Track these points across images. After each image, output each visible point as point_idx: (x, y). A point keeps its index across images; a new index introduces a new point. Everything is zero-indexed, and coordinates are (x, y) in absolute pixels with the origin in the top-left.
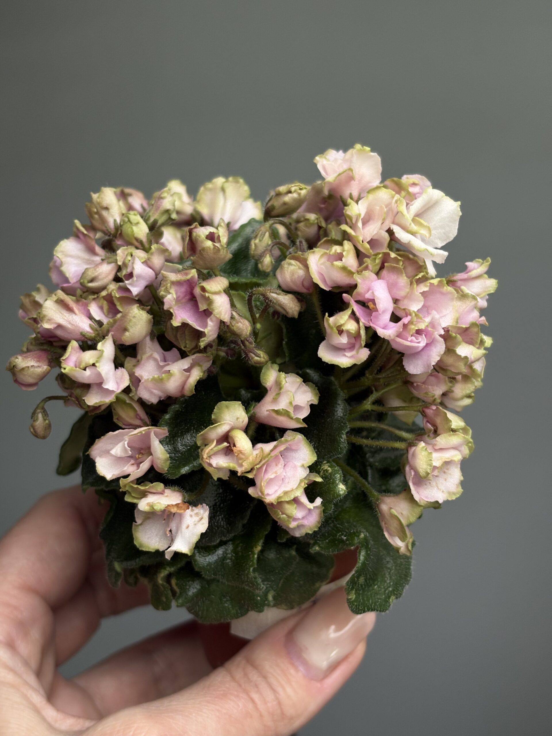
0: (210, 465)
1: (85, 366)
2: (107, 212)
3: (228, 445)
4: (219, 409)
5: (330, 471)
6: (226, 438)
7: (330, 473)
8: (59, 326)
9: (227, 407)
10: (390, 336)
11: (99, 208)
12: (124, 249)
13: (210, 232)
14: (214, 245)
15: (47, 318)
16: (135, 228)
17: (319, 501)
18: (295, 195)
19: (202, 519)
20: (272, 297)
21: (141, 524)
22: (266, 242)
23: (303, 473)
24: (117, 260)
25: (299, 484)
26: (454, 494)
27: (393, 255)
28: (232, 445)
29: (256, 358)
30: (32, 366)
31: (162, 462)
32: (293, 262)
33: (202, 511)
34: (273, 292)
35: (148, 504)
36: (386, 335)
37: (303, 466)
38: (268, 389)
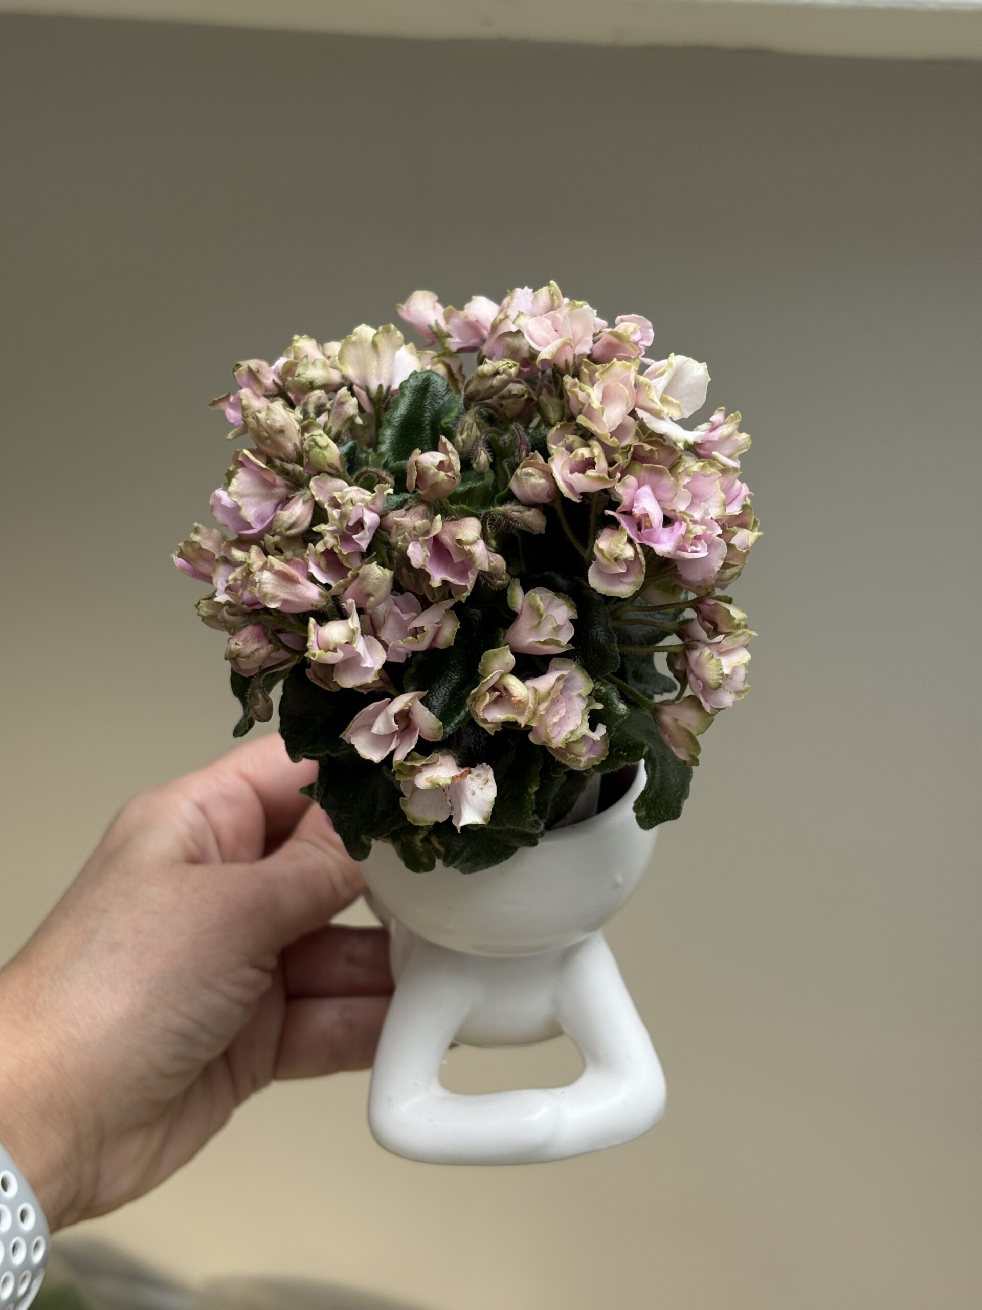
0: (485, 721)
1: (334, 647)
2: (282, 435)
3: (499, 693)
4: (486, 658)
5: (603, 691)
6: (497, 686)
7: (604, 693)
8: (285, 601)
9: (495, 655)
10: (668, 552)
11: (271, 433)
12: (316, 480)
13: (441, 460)
14: (448, 476)
15: (269, 596)
16: (326, 453)
17: (602, 730)
18: (504, 376)
19: (488, 781)
20: (515, 516)
21: (411, 797)
22: (475, 435)
23: (583, 704)
24: (313, 496)
25: (582, 719)
27: (648, 447)
28: (504, 694)
29: (499, 582)
30: (256, 650)
31: (435, 731)
32: (530, 470)
34: (515, 511)
35: (427, 780)
36: (664, 551)
37: (580, 695)
38: (519, 613)
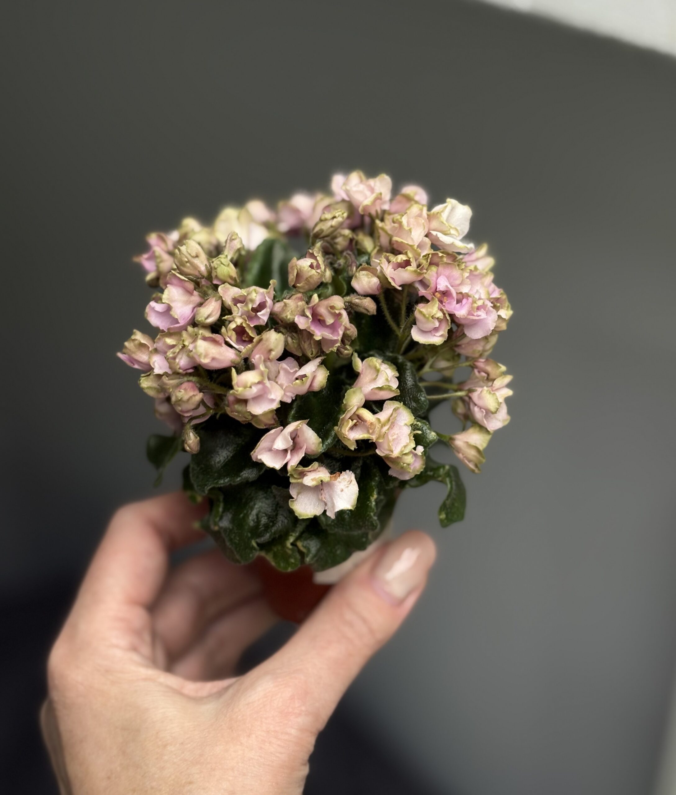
0: (347, 440)
1: (250, 385)
2: (197, 259)
3: (356, 421)
4: (349, 395)
5: (420, 425)
8: (213, 359)
9: (354, 392)
10: (464, 315)
11: (189, 258)
12: (222, 287)
13: (311, 263)
14: (317, 272)
15: (203, 355)
16: (229, 269)
17: (421, 448)
18: (339, 219)
19: (351, 481)
20: (357, 302)
23: (408, 430)
24: (221, 297)
25: (410, 439)
26: (506, 420)
27: (440, 254)
28: (360, 420)
30: (193, 396)
31: (317, 445)
33: (346, 476)
35: (312, 480)
37: (406, 425)
38: (360, 372)
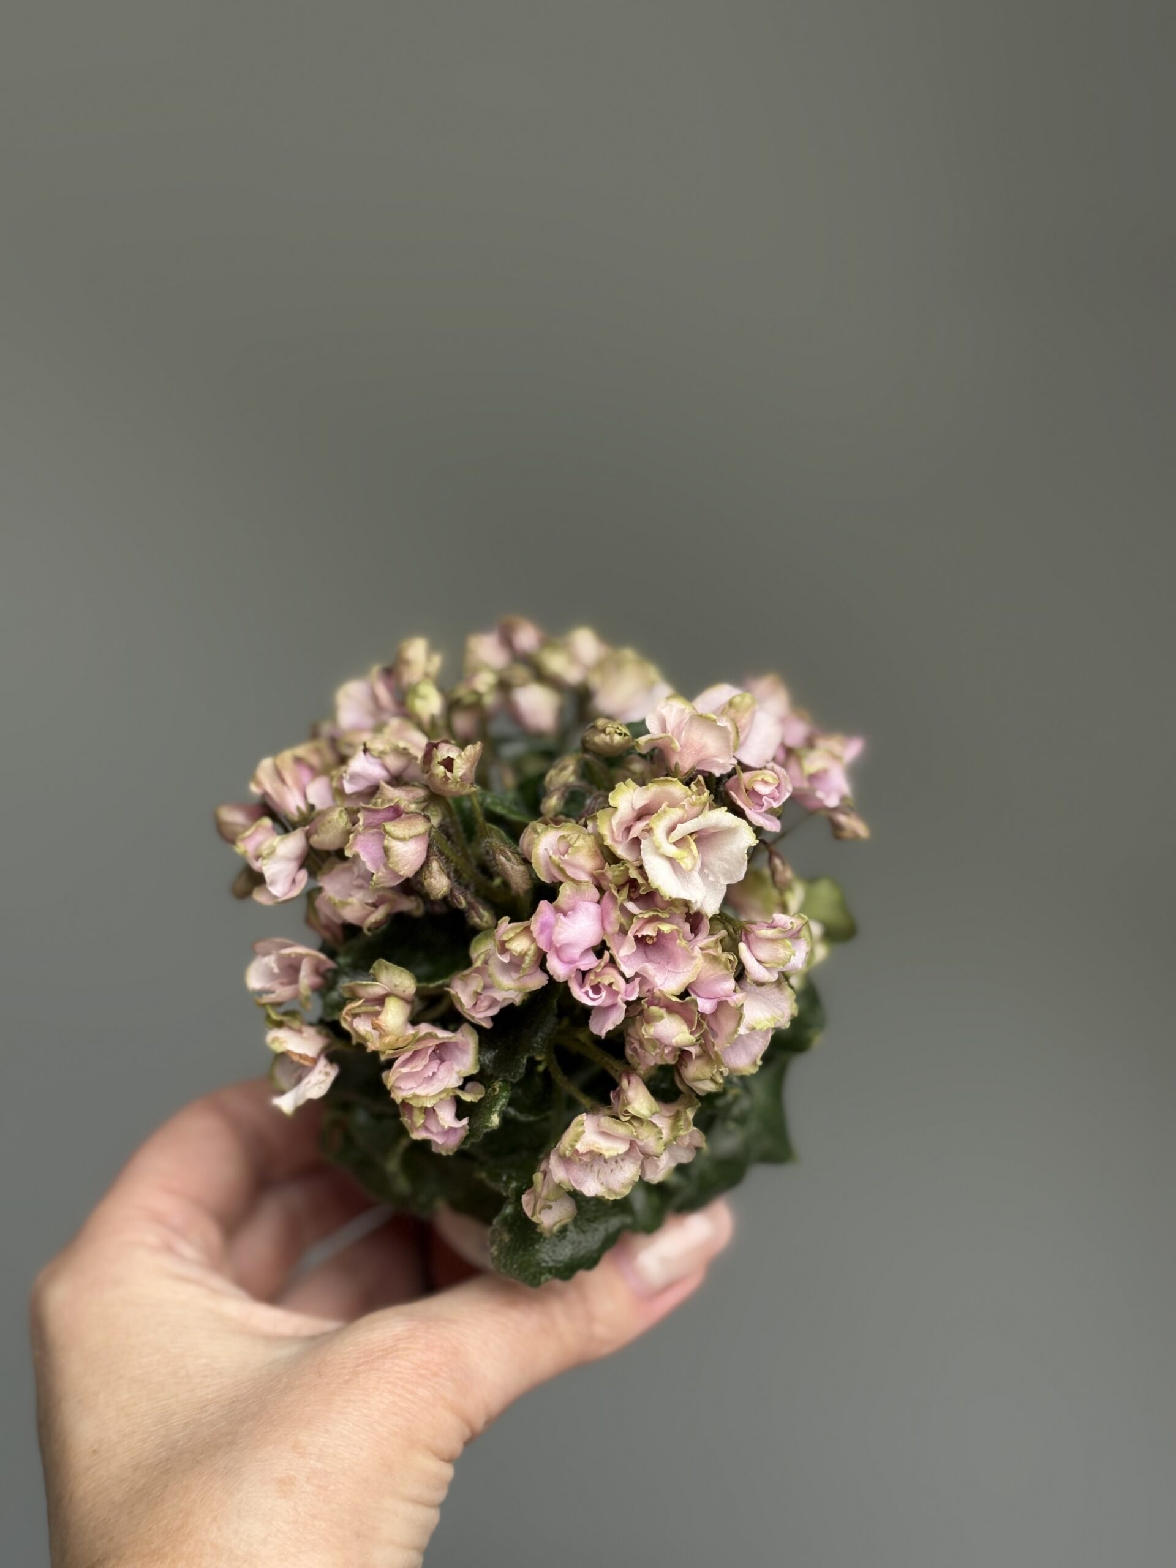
0: (350, 1025)
2: (409, 667)
6: (381, 1001)
9: (387, 968)
13: (449, 757)
16: (425, 705)
19: (324, 1081)
20: (500, 860)
25: (440, 1093)
26: (615, 1193)
29: (477, 920)
33: (331, 1072)
34: (503, 856)
35: (273, 1038)
36: (555, 973)
37: (460, 1073)
38: (474, 961)
